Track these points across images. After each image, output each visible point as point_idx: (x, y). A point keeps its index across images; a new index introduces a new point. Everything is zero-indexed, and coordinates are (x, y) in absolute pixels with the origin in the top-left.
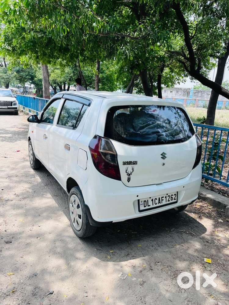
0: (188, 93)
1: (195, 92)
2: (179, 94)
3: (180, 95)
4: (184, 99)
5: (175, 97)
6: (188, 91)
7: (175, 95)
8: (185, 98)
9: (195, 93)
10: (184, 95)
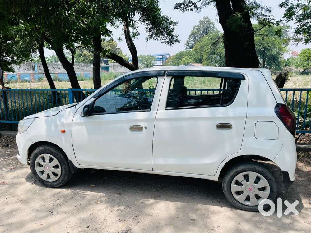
0: (33, 67)
1: (39, 65)
2: (22, 69)
3: (24, 69)
4: (31, 74)
5: (18, 72)
6: (33, 65)
7: (18, 71)
8: (31, 72)
9: (39, 67)
10: (29, 70)
